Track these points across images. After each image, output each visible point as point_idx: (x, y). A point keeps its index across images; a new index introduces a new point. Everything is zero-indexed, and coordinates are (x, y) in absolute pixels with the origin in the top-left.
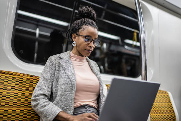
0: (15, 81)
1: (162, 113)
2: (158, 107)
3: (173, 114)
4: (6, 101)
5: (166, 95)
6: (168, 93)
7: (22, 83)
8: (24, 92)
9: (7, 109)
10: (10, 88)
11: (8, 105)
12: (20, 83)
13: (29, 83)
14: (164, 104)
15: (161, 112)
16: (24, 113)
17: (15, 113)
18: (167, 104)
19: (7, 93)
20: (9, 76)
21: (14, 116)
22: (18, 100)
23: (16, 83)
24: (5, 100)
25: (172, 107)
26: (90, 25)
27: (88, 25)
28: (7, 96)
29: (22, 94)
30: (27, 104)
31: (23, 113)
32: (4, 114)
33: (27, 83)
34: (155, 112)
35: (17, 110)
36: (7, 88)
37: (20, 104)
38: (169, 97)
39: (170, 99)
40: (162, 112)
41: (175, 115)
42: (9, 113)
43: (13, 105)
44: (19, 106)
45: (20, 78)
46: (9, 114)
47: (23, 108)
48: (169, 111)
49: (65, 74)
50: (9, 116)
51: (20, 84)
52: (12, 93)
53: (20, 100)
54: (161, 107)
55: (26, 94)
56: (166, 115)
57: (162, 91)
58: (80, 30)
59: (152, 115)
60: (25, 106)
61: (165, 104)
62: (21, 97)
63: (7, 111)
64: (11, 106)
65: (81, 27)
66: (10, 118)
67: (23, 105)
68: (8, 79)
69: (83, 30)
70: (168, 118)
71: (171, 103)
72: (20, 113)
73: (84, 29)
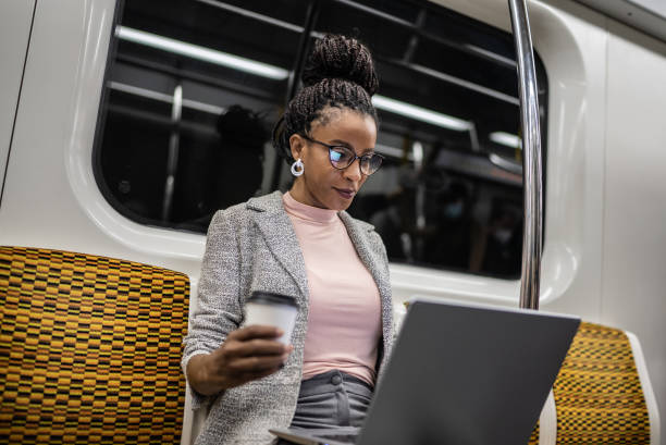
0: (104, 287)
1: (602, 405)
2: (588, 384)
3: (639, 409)
4: (77, 352)
5: (619, 343)
6: (626, 338)
7: (126, 293)
8: (134, 324)
9: (80, 376)
10: (90, 309)
11: (83, 362)
12: (120, 292)
13: (148, 295)
14: (608, 375)
15: (596, 401)
16: (134, 390)
17: (105, 389)
18: (620, 376)
19: (81, 325)
20: (87, 271)
21: (103, 398)
22: (113, 349)
23: (109, 292)
24: (73, 346)
25: (640, 388)
26: (348, 104)
27: (341, 105)
28: (79, 336)
29: (128, 328)
30: (143, 363)
31: (129, 390)
32: (72, 393)
33: (143, 294)
34: (577, 400)
35: (111, 379)
36: (79, 309)
37: (119, 363)
38: (630, 352)
39: (632, 358)
40: (591, 401)
41: (646, 414)
42: (85, 389)
43: (100, 363)
44: (116, 369)
45: (122, 278)
46: (85, 393)
47: (131, 375)
48: (625, 401)
49: (272, 260)
50: (85, 398)
51: (120, 297)
52: (96, 325)
53: (121, 349)
54: (598, 385)
55: (139, 329)
56: (615, 412)
57: (607, 329)
58: (315, 123)
59: (563, 413)
60: (136, 367)
61: (615, 375)
62: (122, 339)
63: (81, 381)
64: (92, 368)
65: (318, 112)
66: (90, 404)
67: (132, 364)
68: (82, 281)
69: (324, 124)
70: (622, 422)
71: (635, 370)
72: (122, 390)
73: (327, 119)
